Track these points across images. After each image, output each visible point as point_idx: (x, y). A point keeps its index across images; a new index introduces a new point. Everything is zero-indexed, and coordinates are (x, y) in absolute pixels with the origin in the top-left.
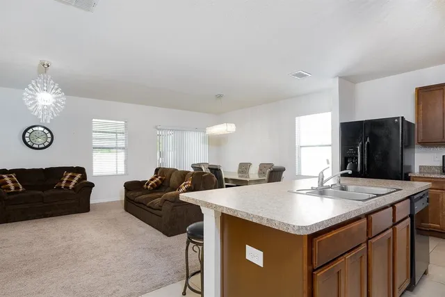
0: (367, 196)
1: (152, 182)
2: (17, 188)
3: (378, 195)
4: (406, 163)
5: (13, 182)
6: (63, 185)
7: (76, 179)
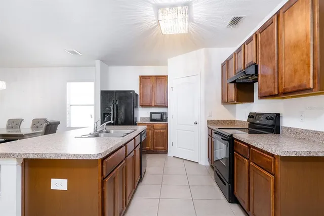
0: (122, 135)
3: (128, 134)
4: (135, 116)
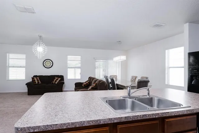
1: (85, 83)
2: (38, 82)
5: (38, 80)
6: (54, 82)
7: (58, 80)
